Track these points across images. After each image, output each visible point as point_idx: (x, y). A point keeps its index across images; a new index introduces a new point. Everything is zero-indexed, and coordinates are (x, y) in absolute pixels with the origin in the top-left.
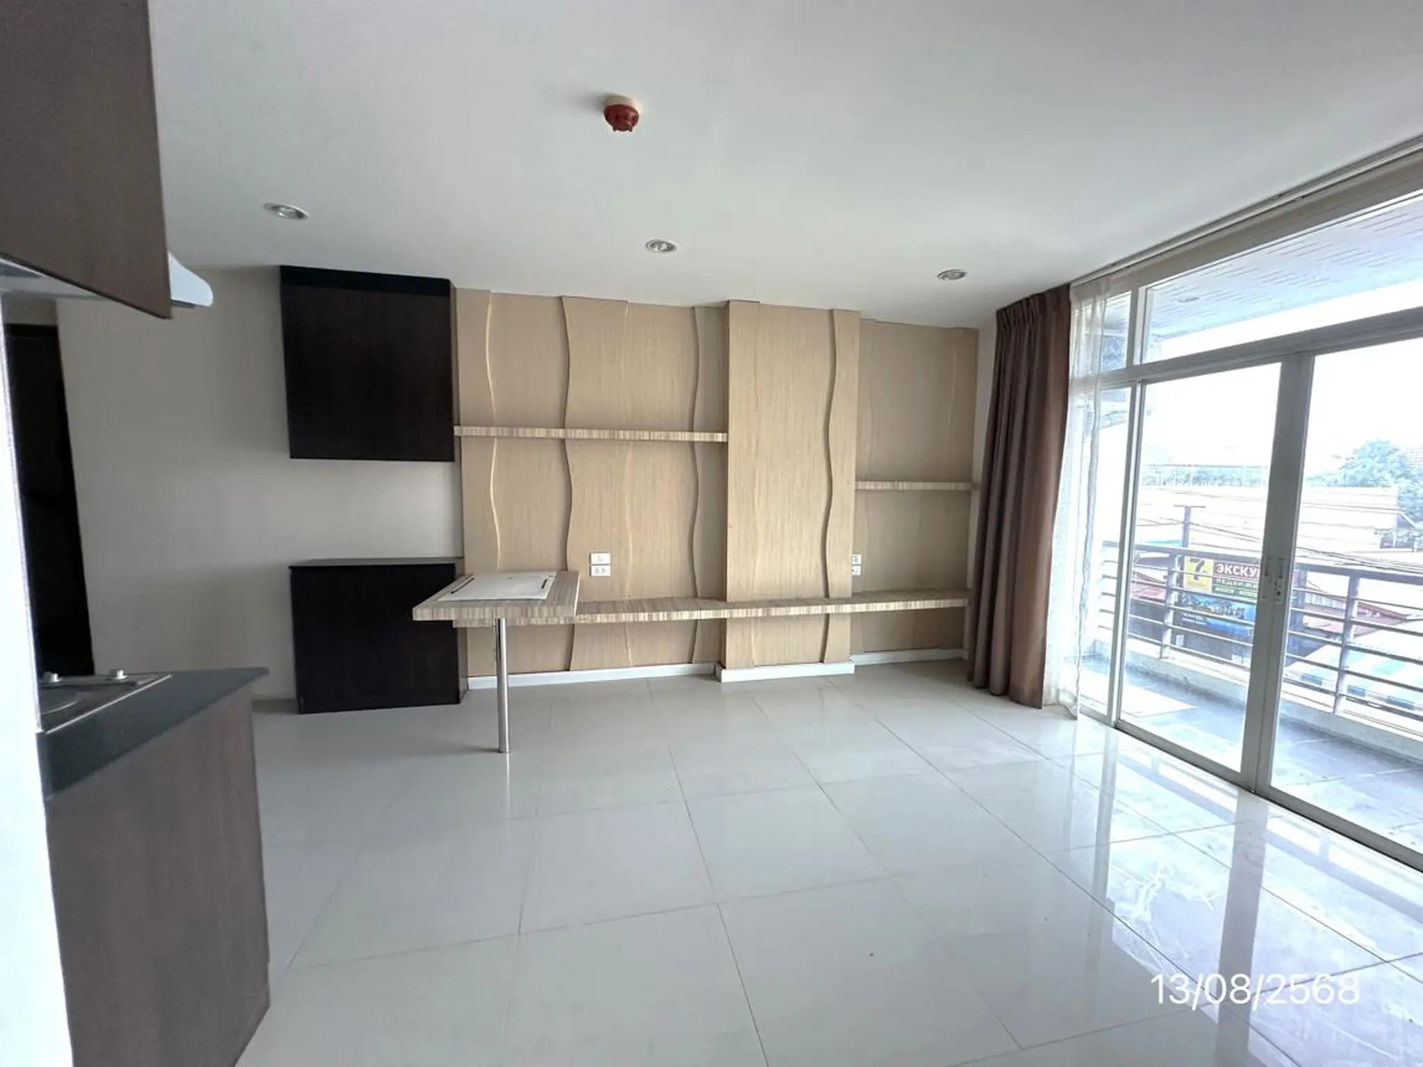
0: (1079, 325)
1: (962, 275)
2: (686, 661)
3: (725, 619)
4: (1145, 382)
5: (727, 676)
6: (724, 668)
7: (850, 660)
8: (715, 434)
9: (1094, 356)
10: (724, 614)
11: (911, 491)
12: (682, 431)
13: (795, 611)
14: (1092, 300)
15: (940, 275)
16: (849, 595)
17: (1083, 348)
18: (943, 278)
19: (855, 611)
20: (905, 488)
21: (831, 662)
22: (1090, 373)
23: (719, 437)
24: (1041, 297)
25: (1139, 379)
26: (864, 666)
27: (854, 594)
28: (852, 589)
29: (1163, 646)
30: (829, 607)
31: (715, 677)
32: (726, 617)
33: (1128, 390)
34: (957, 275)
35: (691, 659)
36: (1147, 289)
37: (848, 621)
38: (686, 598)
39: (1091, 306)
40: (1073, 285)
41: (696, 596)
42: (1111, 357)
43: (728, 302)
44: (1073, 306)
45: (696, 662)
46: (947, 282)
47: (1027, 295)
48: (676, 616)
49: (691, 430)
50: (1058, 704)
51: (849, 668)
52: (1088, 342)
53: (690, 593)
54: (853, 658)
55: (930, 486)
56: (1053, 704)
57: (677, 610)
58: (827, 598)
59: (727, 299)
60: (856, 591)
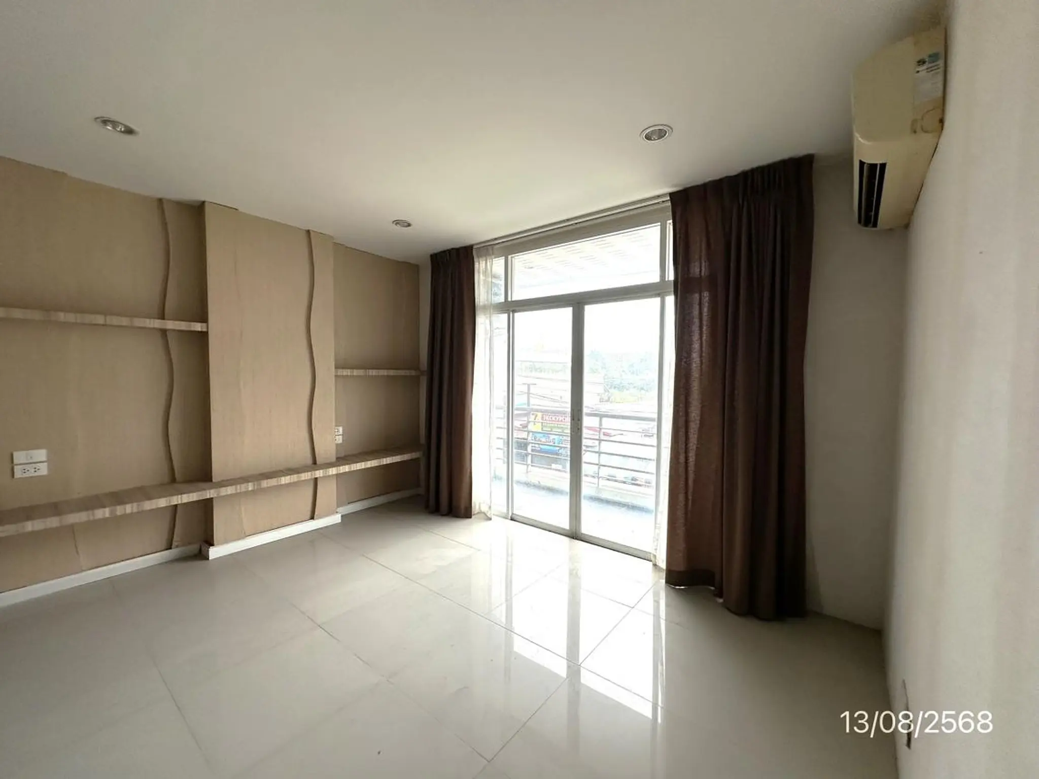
0: (479, 272)
1: (409, 225)
2: (163, 547)
3: (212, 498)
4: (514, 311)
5: (214, 553)
6: (212, 545)
7: (337, 512)
8: (192, 323)
9: (487, 292)
10: (209, 494)
11: (378, 376)
12: (150, 318)
13: (285, 480)
14: (484, 258)
15: (394, 221)
16: (334, 460)
17: (481, 287)
18: (396, 224)
19: (339, 472)
20: (374, 374)
21: (320, 517)
22: (486, 302)
23: (198, 327)
24: (458, 250)
25: (511, 309)
26: (348, 514)
27: (337, 458)
28: (337, 454)
29: (528, 465)
30: (317, 472)
31: (202, 556)
32: (212, 496)
33: (506, 315)
34: (406, 224)
35: (171, 545)
36: (512, 257)
37: (334, 482)
38: (162, 485)
39: (484, 262)
40: (475, 247)
41: (173, 480)
42: (496, 294)
43: (204, 202)
44: (476, 260)
45: (177, 547)
46: (398, 228)
47: (449, 248)
48: (148, 505)
49: (162, 317)
50: (480, 512)
51: (336, 519)
52: (484, 284)
53: (166, 479)
54: (338, 510)
55: (392, 373)
56: (478, 513)
57: (150, 498)
58: (315, 464)
59: (203, 199)
60: (339, 456)
